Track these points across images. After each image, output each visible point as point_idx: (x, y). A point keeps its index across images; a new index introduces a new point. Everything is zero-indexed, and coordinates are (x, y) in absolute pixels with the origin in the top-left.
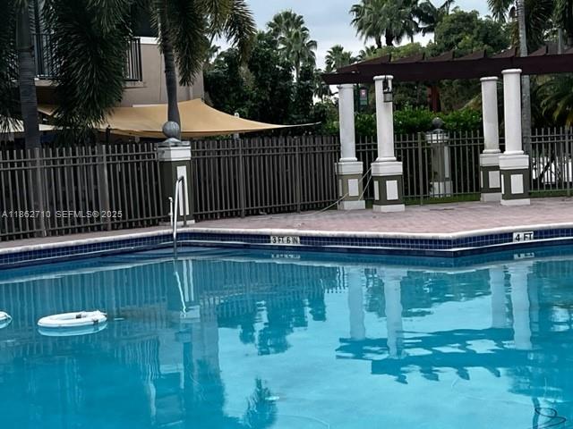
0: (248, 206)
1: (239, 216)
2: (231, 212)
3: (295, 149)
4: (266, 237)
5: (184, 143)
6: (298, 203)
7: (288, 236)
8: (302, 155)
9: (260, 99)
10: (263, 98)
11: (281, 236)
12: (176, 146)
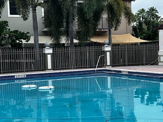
0: (128, 63)
1: (126, 66)
2: (123, 65)
3: (144, 48)
4: (121, 71)
5: (109, 46)
6: (145, 63)
7: (126, 71)
8: (146, 50)
9: (148, 33)
10: (149, 33)
11: (124, 71)
12: (107, 47)
